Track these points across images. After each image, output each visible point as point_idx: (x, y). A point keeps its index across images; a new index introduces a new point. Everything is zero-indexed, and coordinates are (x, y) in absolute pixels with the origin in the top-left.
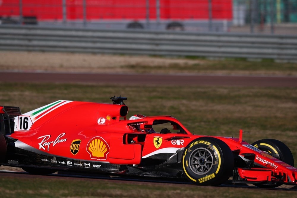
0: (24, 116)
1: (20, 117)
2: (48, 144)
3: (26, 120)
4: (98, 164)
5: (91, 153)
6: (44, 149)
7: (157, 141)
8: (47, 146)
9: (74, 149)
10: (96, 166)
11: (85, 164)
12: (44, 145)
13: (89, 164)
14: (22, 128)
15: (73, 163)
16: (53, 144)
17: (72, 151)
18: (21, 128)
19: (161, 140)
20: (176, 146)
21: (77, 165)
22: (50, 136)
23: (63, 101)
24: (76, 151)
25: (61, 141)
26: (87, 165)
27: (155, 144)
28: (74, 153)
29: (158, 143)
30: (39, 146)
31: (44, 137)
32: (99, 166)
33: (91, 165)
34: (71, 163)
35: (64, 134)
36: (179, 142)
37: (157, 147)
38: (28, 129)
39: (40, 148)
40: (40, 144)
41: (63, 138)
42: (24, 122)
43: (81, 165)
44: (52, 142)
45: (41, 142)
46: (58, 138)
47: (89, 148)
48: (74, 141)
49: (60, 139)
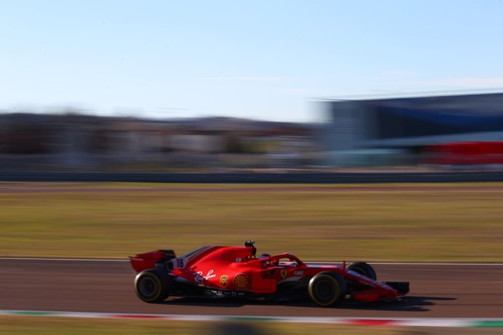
0: (179, 258)
1: (176, 259)
4: (242, 292)
5: (237, 285)
6: (199, 282)
7: (284, 273)
8: (201, 280)
10: (241, 294)
11: (232, 293)
12: (198, 279)
13: (235, 293)
14: (180, 267)
16: (205, 278)
17: (222, 284)
18: (178, 267)
19: (286, 272)
20: (298, 276)
21: (226, 293)
22: (202, 273)
24: (225, 284)
25: (212, 276)
27: (282, 275)
28: (223, 286)
29: (284, 275)
30: (195, 280)
31: (197, 274)
32: (243, 294)
33: (237, 293)
34: (221, 292)
35: (213, 271)
36: (299, 273)
37: (284, 277)
38: (184, 267)
41: (213, 274)
42: (181, 262)
43: (229, 293)
45: (195, 277)
46: (208, 274)
47: (235, 281)
48: (222, 277)
49: (210, 275)
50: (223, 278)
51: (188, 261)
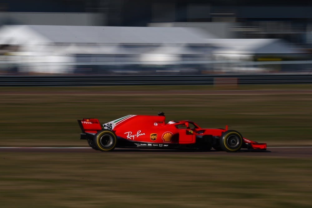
0: (109, 123)
1: (107, 124)
2: (133, 136)
3: (111, 125)
4: (167, 144)
5: (164, 140)
6: (131, 138)
8: (133, 137)
9: (153, 138)
10: (166, 146)
11: (160, 145)
12: (130, 137)
13: (162, 145)
14: (109, 129)
15: (152, 145)
16: (136, 136)
17: (152, 139)
21: (155, 145)
22: (131, 133)
23: (131, 115)
24: (155, 139)
25: (142, 134)
26: (161, 145)
28: (153, 140)
30: (127, 137)
31: (128, 133)
32: (167, 145)
33: (163, 145)
34: (151, 144)
35: (140, 131)
38: (112, 129)
39: (128, 138)
40: (128, 136)
42: (110, 126)
43: (157, 145)
44: (136, 135)
45: (127, 135)
46: (138, 133)
47: (164, 137)
49: (140, 134)
50: (152, 135)
51: (115, 126)
